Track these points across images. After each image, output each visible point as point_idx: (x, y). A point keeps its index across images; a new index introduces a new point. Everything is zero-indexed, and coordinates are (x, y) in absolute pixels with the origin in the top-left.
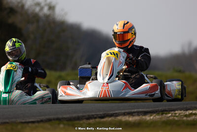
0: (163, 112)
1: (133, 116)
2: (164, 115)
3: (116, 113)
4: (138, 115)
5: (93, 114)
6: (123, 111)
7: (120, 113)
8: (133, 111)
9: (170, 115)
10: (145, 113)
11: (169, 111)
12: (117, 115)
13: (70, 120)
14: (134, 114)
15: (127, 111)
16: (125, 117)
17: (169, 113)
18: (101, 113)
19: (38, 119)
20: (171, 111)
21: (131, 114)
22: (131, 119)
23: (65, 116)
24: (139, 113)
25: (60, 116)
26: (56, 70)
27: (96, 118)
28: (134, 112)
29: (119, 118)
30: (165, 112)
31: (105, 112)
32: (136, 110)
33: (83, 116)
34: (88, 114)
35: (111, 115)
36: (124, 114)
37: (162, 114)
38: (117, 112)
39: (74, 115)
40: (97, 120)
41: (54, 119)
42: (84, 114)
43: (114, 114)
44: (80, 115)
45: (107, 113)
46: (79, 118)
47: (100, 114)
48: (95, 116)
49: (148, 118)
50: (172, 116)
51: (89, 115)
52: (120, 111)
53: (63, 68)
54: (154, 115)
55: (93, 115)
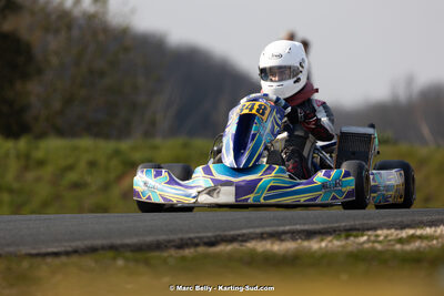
0: (349, 232)
1: (282, 240)
2: (352, 239)
3: (243, 235)
4: (294, 239)
5: (192, 235)
6: (258, 230)
7: (251, 233)
8: (281, 229)
9: (365, 238)
10: (309, 235)
11: (362, 230)
12: (245, 238)
13: (139, 249)
14: (283, 237)
15: (268, 229)
16: (264, 242)
17: (362, 235)
18: (209, 234)
19: (68, 246)
20: (368, 230)
21: (277, 236)
22: (277, 247)
23: (128, 241)
24: (294, 235)
25: (118, 242)
26: (107, 137)
27: (197, 245)
28: (284, 233)
29: (250, 245)
30: (355, 233)
31: (218, 233)
32: (287, 228)
33: (169, 241)
34: (180, 236)
35: (232, 240)
36: (262, 237)
37: (347, 237)
38: (244, 231)
39: (149, 239)
40: (201, 249)
41: (103, 248)
42: (172, 237)
43: (239, 235)
44: (162, 237)
45: (222, 233)
46: (158, 246)
47: (208, 237)
48: (197, 241)
49: (315, 245)
50: (368, 241)
51: (182, 240)
52: (251, 230)
53: (123, 132)
54: (330, 238)
55: (190, 239)
